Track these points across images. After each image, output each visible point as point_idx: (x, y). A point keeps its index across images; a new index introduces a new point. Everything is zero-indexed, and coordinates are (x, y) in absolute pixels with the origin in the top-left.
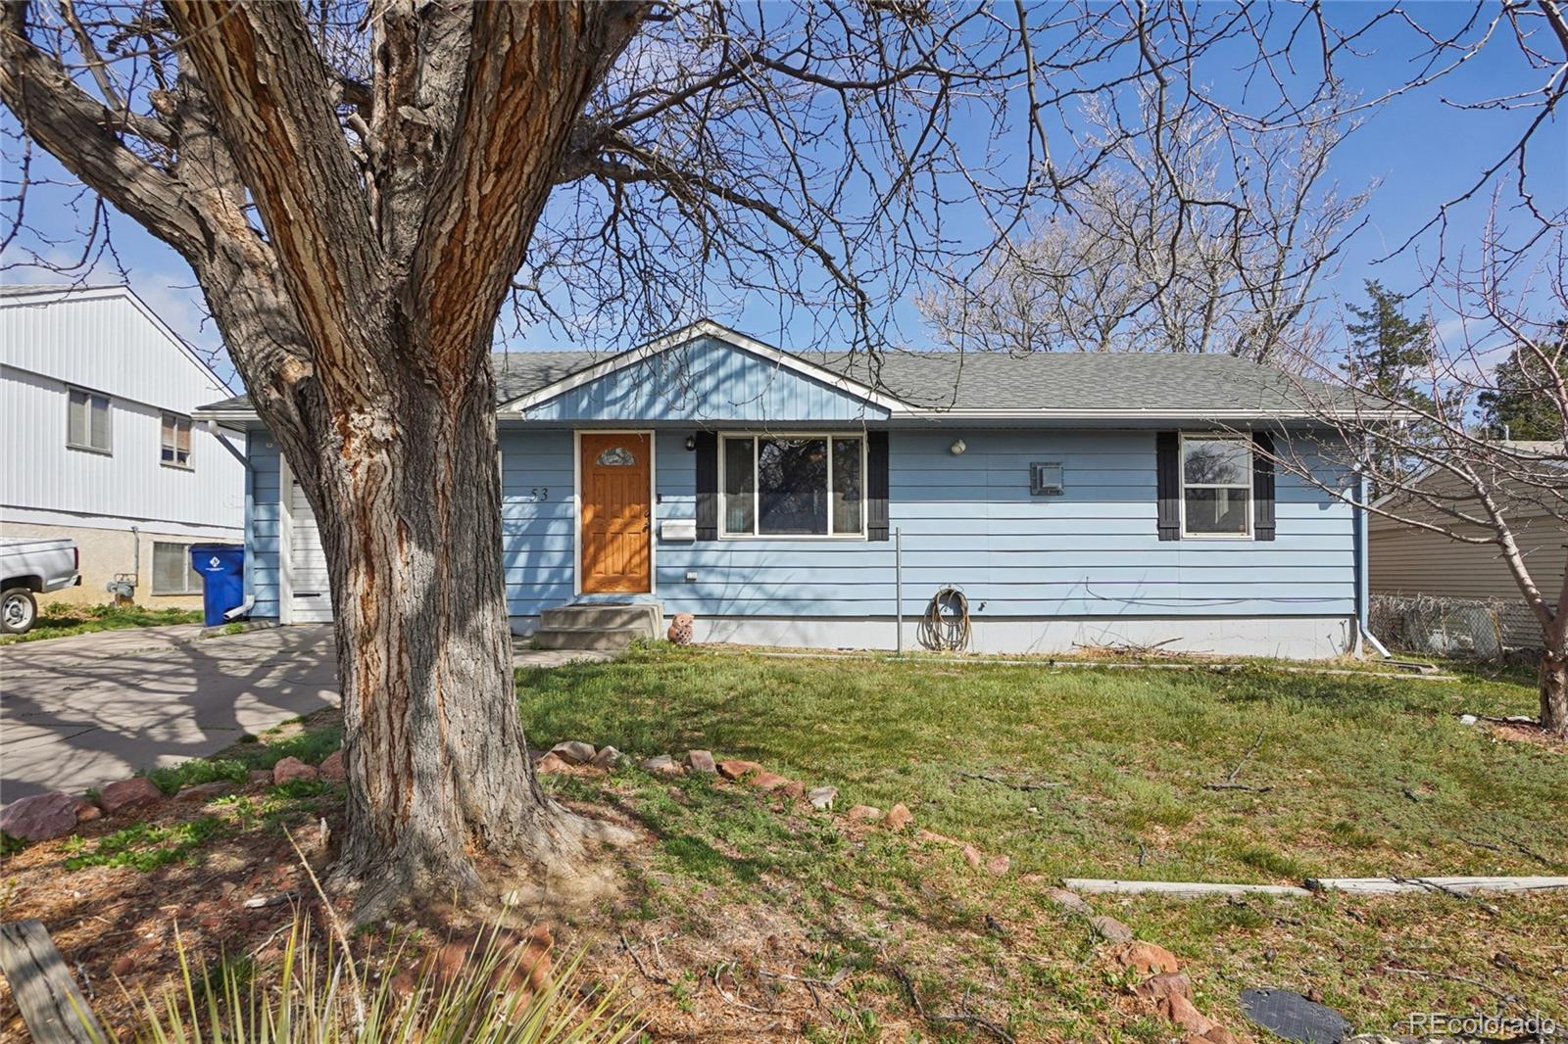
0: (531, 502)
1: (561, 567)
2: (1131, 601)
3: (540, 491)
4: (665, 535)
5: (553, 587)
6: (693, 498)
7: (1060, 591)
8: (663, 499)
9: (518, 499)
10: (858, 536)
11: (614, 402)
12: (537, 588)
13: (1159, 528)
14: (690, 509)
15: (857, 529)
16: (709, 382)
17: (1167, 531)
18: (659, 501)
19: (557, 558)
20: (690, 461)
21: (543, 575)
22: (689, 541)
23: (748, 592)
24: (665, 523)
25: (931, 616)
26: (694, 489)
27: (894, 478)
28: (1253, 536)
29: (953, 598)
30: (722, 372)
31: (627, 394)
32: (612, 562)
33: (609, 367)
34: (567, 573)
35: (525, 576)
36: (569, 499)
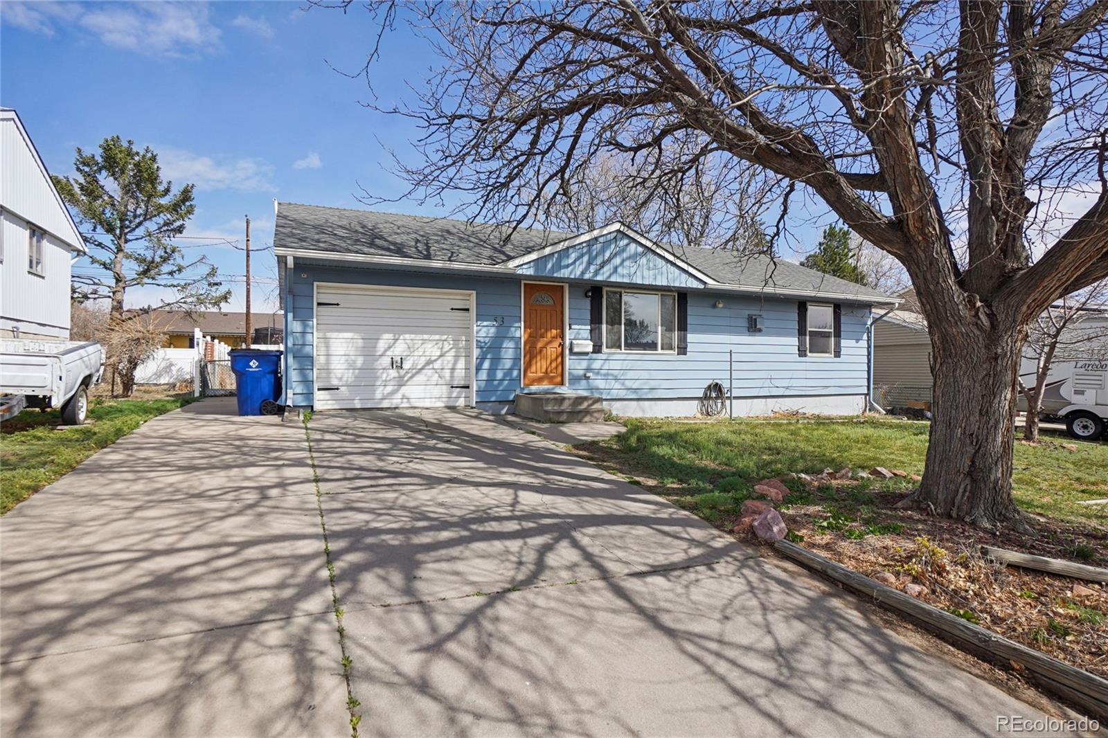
0: (494, 326)
1: (511, 369)
2: (787, 388)
3: (499, 319)
4: (576, 350)
5: (506, 382)
6: (589, 327)
7: (759, 383)
8: (573, 327)
9: (485, 323)
10: (672, 352)
11: (567, 266)
12: (496, 383)
13: (799, 350)
14: (587, 334)
15: (671, 349)
16: (617, 261)
17: (802, 353)
18: (570, 328)
19: (508, 364)
20: (586, 304)
21: (499, 375)
22: (587, 354)
23: (617, 386)
24: (574, 341)
25: (706, 397)
26: (589, 322)
27: (690, 319)
28: (833, 356)
29: (717, 388)
30: (625, 255)
31: (574, 262)
32: (539, 367)
33: (567, 244)
34: (515, 373)
35: (488, 375)
36: (517, 325)
